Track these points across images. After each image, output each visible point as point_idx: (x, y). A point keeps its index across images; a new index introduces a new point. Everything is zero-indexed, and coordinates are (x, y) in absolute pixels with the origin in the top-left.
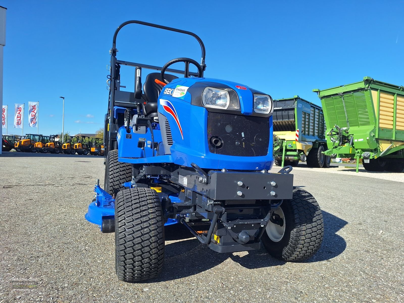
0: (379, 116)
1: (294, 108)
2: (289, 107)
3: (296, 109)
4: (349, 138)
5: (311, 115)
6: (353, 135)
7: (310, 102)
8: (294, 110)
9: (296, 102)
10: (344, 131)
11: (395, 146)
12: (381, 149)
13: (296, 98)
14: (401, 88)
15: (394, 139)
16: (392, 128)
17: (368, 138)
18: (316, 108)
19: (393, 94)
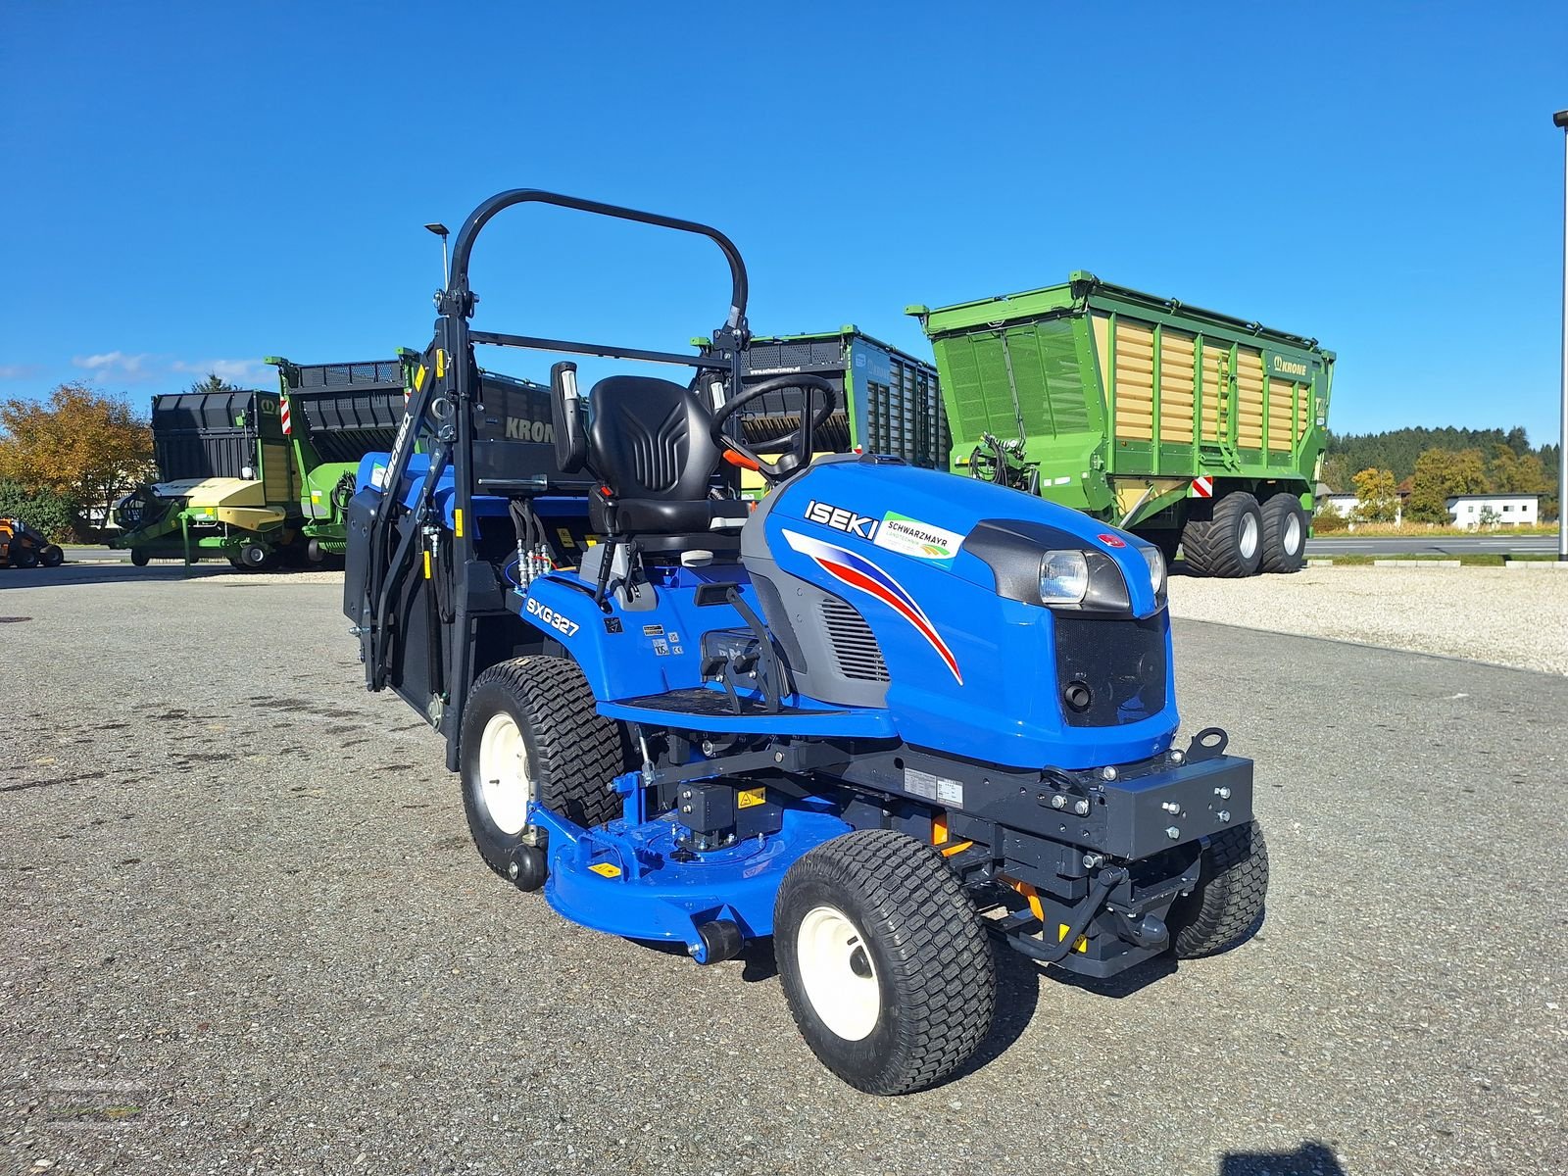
0: (1115, 399)
1: (844, 371)
2: (825, 366)
3: (848, 373)
4: (1025, 475)
5: (893, 391)
6: (1037, 464)
7: (889, 344)
8: (844, 377)
9: (849, 349)
10: (1011, 452)
11: (1157, 495)
12: (1120, 509)
13: (848, 334)
14: (1172, 304)
15: (1155, 472)
16: (1151, 437)
17: (1085, 475)
18: (907, 366)
19: (1151, 326)
